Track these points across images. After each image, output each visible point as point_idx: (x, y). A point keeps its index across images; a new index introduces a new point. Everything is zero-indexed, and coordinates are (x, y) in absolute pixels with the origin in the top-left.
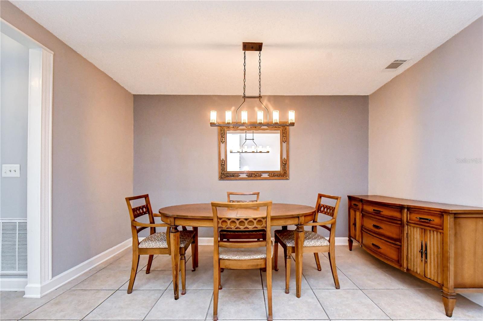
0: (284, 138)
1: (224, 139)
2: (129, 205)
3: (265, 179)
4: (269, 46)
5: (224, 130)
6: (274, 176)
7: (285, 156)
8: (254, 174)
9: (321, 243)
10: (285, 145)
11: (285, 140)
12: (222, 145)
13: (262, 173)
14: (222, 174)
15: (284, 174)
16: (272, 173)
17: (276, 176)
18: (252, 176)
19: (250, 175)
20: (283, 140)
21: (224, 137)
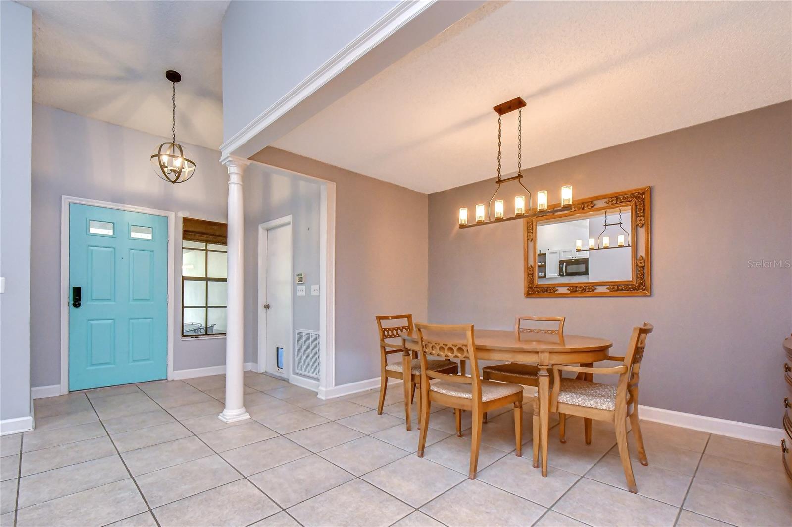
0: (638, 219)
1: (532, 235)
2: (380, 324)
3: (602, 295)
4: (532, 96)
5: (532, 221)
6: (618, 290)
7: (642, 252)
8: (581, 287)
9: (597, 403)
10: (642, 232)
11: (643, 222)
12: (531, 244)
13: (597, 286)
14: (528, 288)
15: (639, 286)
16: (613, 285)
17: (622, 290)
18: (576, 291)
19: (573, 289)
20: (638, 222)
21: (532, 232)
